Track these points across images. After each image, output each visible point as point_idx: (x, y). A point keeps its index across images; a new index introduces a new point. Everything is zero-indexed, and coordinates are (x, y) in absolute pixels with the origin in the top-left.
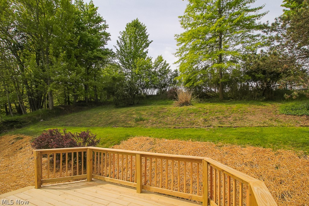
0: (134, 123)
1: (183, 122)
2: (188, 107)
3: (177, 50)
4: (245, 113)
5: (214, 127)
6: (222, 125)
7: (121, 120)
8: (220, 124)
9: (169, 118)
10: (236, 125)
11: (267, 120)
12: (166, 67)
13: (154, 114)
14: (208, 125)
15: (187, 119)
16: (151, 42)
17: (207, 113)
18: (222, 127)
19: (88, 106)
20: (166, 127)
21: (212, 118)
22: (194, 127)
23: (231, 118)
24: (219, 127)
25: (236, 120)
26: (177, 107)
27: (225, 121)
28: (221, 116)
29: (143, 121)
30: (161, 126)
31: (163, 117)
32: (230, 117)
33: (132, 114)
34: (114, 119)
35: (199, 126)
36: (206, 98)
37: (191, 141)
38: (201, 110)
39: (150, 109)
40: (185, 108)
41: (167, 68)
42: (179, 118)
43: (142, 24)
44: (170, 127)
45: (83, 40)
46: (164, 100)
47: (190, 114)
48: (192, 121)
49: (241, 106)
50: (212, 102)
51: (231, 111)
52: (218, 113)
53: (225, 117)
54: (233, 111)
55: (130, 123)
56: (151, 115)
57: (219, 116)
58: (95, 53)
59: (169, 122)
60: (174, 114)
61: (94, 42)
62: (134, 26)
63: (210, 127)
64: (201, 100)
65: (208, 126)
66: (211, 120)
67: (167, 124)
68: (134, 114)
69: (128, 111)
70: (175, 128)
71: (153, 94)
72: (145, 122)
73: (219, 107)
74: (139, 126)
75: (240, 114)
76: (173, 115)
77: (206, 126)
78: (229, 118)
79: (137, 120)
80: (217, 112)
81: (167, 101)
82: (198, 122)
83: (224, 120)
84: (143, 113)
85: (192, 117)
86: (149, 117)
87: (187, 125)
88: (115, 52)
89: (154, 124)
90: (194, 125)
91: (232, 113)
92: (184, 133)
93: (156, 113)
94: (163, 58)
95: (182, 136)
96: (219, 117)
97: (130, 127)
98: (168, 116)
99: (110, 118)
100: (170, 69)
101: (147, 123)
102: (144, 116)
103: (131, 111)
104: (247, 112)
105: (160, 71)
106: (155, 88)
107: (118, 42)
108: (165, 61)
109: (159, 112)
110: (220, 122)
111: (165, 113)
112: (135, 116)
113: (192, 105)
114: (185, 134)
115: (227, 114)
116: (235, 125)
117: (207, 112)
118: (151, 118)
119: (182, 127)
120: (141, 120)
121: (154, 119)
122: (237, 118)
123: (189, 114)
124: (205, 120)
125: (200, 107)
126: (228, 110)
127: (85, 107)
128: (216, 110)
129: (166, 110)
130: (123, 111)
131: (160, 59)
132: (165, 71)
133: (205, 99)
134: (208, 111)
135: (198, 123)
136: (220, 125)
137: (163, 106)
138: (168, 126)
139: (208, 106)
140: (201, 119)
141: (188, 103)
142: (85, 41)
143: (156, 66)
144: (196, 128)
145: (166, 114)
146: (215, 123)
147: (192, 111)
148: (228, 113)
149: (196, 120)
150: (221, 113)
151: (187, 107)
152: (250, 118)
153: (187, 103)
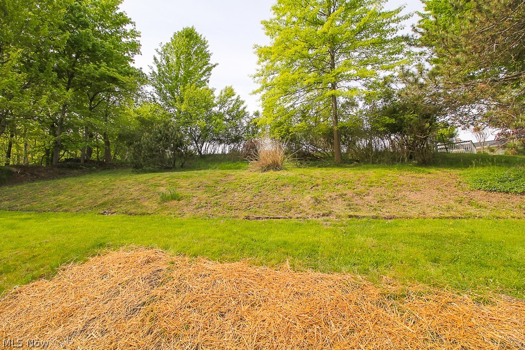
0: (155, 206)
1: (268, 204)
2: (278, 173)
3: (257, 70)
4: (396, 186)
5: (338, 217)
6: (356, 214)
7: (130, 198)
8: (350, 209)
9: (236, 194)
10: (387, 214)
11: (452, 202)
12: (239, 106)
13: (206, 186)
14: (324, 212)
15: (277, 199)
16: (214, 66)
17: (317, 185)
18: (356, 217)
19: (81, 168)
20: (228, 215)
21: (330, 197)
22: (291, 215)
23: (370, 197)
24: (350, 216)
25: (383, 201)
26: (256, 173)
27: (360, 202)
28: (350, 193)
29: (179, 200)
30: (217, 213)
31: (225, 192)
32: (368, 195)
33: (158, 186)
34: (117, 195)
35: (303, 214)
36: (311, 160)
37: (289, 267)
38: (304, 178)
39: (201, 175)
40: (272, 174)
41: (241, 108)
42: (258, 195)
43: (201, 36)
44: (237, 217)
45: (81, 45)
46: (234, 162)
47: (283, 188)
48: (287, 203)
49: (383, 173)
50: (322, 166)
51: (368, 182)
52: (341, 186)
53: (357, 194)
54: (372, 182)
55: (146, 204)
56: (199, 187)
57: (345, 192)
58: (103, 68)
59: (236, 204)
60: (250, 186)
61: (106, 52)
62: (187, 37)
63: (328, 215)
64: (301, 163)
65: (323, 215)
66: (329, 199)
67: (230, 209)
68: (162, 186)
69: (152, 178)
70: (248, 218)
71: (216, 152)
72: (181, 202)
73: (340, 173)
74: (165, 212)
75: (387, 188)
76: (246, 189)
77: (319, 214)
78: (366, 197)
79: (165, 199)
80: (338, 185)
81: (238, 164)
82: (301, 205)
83: (356, 200)
84: (183, 183)
85: (286, 192)
86: (194, 191)
87: (277, 212)
88: (148, 74)
89: (202, 207)
90: (292, 211)
91: (371, 186)
92: (270, 233)
93: (211, 183)
94: (234, 91)
95: (262, 248)
96: (345, 195)
97: (143, 214)
98: (235, 190)
99: (107, 192)
100: (246, 110)
101: (187, 205)
102: (183, 189)
103: (160, 178)
104: (402, 185)
105: (228, 112)
106: (221, 142)
107: (155, 59)
108: (239, 96)
109: (217, 182)
110: (349, 205)
111: (229, 183)
112: (162, 189)
113: (286, 169)
114: (271, 239)
115: (361, 189)
116: (384, 212)
117: (317, 182)
118: (199, 193)
119: (264, 216)
120: (175, 197)
121: (205, 195)
122: (385, 198)
123: (280, 187)
124: (316, 200)
125: (303, 173)
126: (359, 180)
127: (75, 171)
128: (335, 181)
129: (234, 177)
130: (141, 180)
131: (230, 92)
132: (237, 113)
133: (308, 161)
134: (319, 181)
135: (301, 208)
136: (352, 213)
137: (228, 172)
138: (233, 213)
139: (317, 172)
140: (308, 197)
141: (278, 166)
142: (85, 47)
143: (222, 103)
144: (297, 218)
145: (232, 186)
146: (339, 208)
147: (286, 181)
148: (362, 185)
149: (296, 200)
150: (349, 186)
151: (275, 173)
152: (413, 197)
153: (275, 166)
